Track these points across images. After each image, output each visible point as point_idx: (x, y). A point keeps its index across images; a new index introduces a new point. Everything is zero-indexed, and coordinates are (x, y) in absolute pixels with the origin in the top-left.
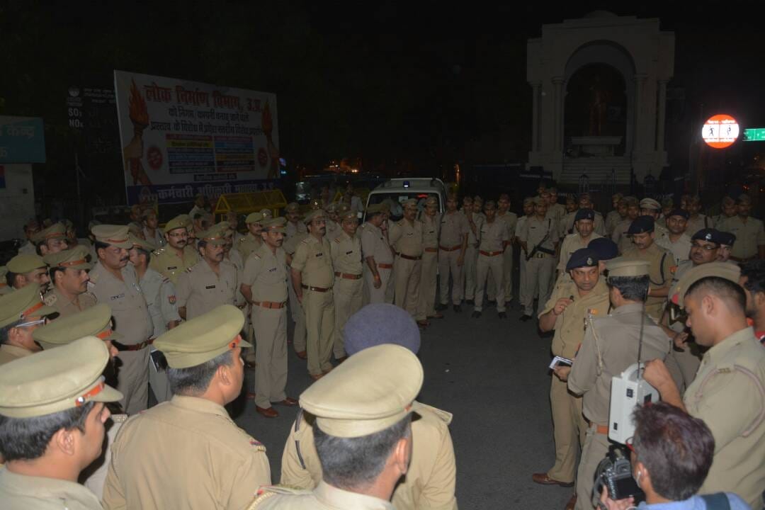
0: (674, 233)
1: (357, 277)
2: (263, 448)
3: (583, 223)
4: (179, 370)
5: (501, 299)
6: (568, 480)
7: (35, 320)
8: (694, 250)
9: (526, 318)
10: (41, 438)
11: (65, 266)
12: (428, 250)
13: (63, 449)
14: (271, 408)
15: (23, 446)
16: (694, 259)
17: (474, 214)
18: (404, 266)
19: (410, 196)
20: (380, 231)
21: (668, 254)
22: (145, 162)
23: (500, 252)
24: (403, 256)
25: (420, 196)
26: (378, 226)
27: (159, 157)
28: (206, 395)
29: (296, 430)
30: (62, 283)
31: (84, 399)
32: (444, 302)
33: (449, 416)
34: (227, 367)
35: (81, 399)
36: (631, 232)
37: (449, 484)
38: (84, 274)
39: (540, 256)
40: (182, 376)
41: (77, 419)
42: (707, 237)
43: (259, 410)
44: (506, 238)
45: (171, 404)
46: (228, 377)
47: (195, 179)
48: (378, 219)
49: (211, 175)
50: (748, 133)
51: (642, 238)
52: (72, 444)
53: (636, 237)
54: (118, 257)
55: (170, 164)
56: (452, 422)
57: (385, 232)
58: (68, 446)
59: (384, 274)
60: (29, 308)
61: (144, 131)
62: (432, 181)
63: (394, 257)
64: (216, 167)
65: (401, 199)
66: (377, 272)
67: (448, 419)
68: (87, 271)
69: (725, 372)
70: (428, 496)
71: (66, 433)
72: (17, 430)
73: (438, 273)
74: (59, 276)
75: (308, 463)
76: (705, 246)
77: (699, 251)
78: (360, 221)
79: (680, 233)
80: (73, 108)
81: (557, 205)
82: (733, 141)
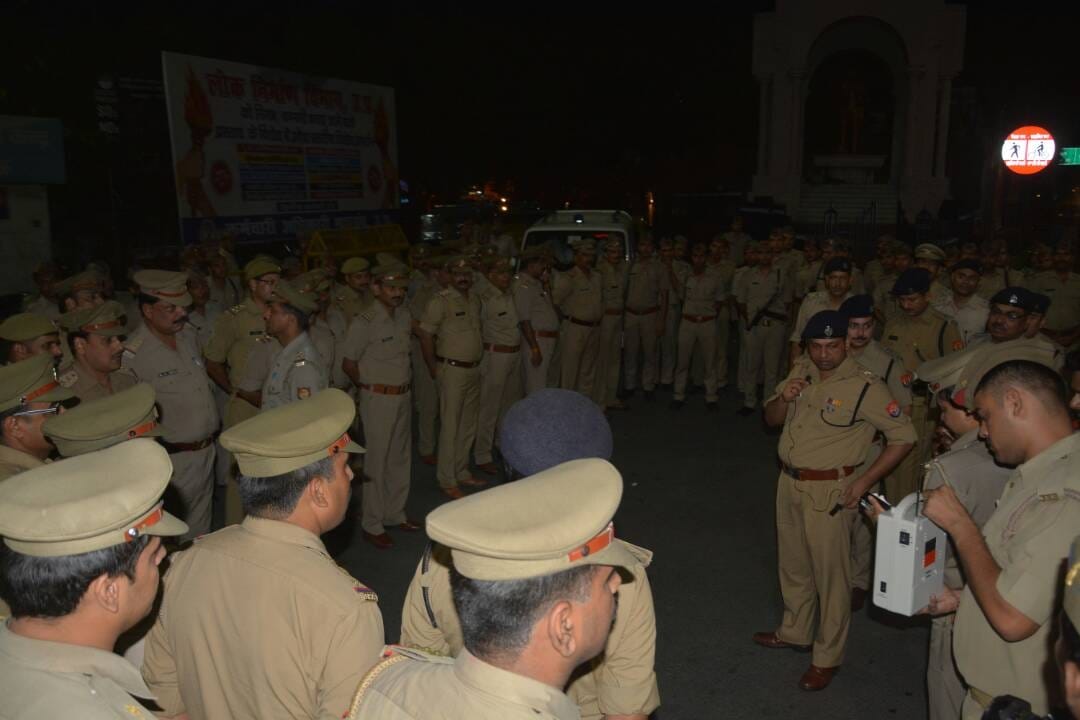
0: (961, 295)
1: (513, 350)
2: (374, 596)
3: (836, 277)
4: (253, 480)
5: (710, 384)
6: (804, 642)
7: (43, 408)
8: (993, 319)
9: (747, 412)
10: (73, 586)
11: (88, 331)
12: (609, 312)
13: (104, 604)
14: (384, 535)
15: (46, 598)
16: (993, 332)
17: (675, 262)
18: (574, 335)
19: (584, 235)
20: (540, 285)
21: (949, 323)
22: (207, 184)
23: (711, 318)
24: (575, 321)
25: (598, 236)
26: (537, 277)
27: (226, 177)
28: (292, 517)
29: (423, 572)
30: (85, 356)
31: (137, 531)
32: (630, 386)
33: (648, 555)
34: (325, 481)
35: (132, 532)
36: (898, 292)
37: (646, 654)
38: (116, 344)
39: (766, 323)
40: (257, 489)
41: (125, 560)
42: (1012, 301)
43: (367, 536)
44: (721, 298)
45: (242, 529)
46: (325, 496)
47: (279, 209)
48: (537, 267)
49: (302, 203)
50: (1065, 153)
51: (913, 301)
52: (115, 596)
53: (903, 299)
54: (171, 317)
55: (244, 186)
56: (651, 563)
57: (547, 286)
58: (111, 600)
59: (546, 346)
60: (36, 388)
61: (206, 139)
62: (614, 215)
63: (560, 321)
64: (308, 191)
65: (571, 239)
66: (536, 343)
67: (645, 560)
68: (122, 338)
69: (1050, 499)
70: (614, 670)
71: (108, 580)
72: (38, 573)
73: (623, 345)
74: (80, 346)
75: (441, 620)
76: (1009, 314)
77: (1000, 321)
78: (514, 271)
79: (969, 294)
80: (104, 104)
81: (794, 251)
82: (1045, 164)
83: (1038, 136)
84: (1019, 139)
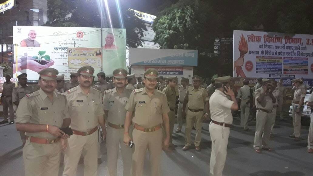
22: (243, 68)
27: (251, 66)
47: (270, 76)
49: (279, 75)
55: (257, 69)
61: (245, 54)
64: (283, 71)
80: (216, 46)
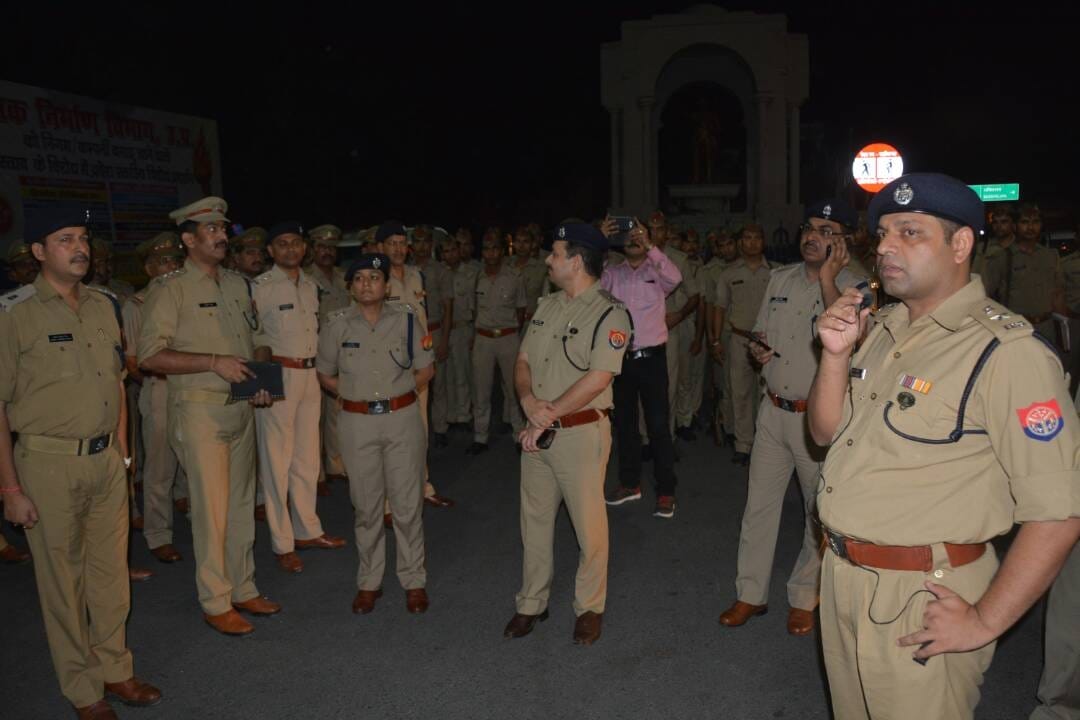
23: (515, 330)
44: (523, 303)
64: (114, 231)
76: (822, 230)
83: (886, 153)
84: (869, 157)
